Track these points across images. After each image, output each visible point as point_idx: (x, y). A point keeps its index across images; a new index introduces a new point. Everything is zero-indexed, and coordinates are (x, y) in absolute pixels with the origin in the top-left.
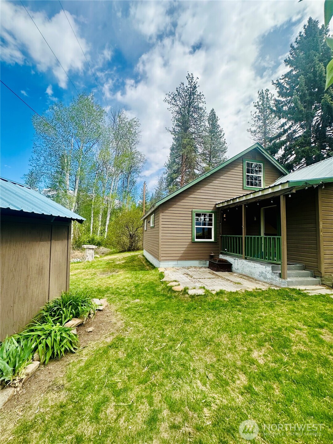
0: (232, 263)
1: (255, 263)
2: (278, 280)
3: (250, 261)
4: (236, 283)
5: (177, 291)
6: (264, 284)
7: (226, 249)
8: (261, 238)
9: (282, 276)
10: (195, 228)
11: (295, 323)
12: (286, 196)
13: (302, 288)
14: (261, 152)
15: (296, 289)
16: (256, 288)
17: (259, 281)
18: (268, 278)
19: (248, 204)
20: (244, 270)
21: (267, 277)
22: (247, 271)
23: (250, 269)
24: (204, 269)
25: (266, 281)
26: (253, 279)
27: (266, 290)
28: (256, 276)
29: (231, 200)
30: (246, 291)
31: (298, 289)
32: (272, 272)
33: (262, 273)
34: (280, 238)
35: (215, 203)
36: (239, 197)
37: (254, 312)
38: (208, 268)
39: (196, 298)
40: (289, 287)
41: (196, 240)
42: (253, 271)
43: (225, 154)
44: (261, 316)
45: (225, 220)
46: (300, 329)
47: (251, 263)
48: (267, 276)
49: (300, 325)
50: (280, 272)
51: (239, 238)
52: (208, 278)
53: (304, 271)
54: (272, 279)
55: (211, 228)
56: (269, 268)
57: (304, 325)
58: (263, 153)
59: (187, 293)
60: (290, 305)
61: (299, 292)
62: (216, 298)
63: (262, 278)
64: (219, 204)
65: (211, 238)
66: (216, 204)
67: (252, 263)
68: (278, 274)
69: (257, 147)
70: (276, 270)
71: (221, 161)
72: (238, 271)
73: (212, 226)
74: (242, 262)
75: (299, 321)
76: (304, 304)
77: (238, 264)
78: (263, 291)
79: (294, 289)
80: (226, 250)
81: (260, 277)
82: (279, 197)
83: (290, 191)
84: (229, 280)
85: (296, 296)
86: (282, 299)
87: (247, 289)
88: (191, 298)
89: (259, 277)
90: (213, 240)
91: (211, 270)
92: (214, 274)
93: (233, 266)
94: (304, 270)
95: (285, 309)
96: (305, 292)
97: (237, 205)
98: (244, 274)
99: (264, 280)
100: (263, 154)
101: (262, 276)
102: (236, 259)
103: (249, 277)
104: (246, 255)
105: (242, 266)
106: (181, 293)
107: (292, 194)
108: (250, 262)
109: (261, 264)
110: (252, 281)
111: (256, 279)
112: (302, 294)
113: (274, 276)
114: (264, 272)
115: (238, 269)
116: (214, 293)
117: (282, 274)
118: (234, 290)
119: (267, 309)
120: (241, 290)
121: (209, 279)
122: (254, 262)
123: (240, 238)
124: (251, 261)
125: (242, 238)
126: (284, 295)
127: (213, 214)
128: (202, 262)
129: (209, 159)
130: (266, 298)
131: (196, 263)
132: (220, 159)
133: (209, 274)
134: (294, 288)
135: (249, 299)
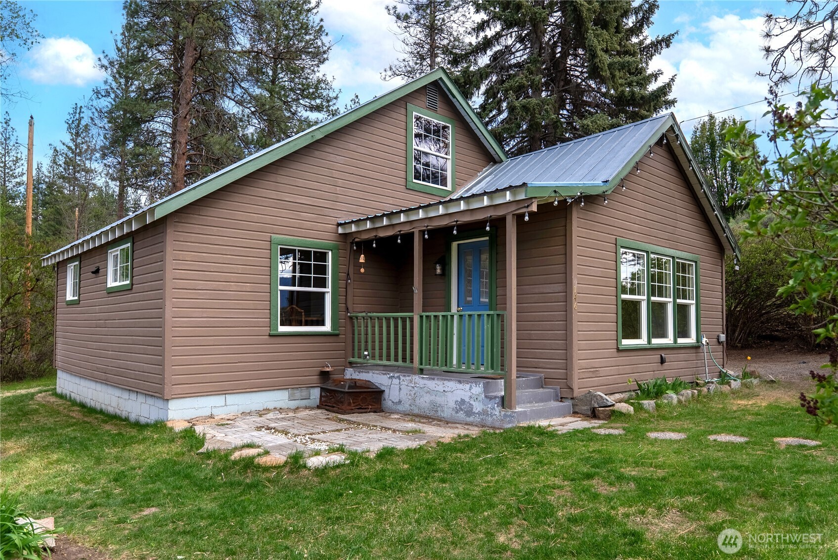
0: (383, 388)
1: (445, 380)
2: (497, 413)
3: (433, 377)
4: (408, 432)
5: (272, 467)
6: (466, 427)
7: (366, 353)
8: (452, 316)
9: (506, 403)
10: (279, 292)
11: (550, 480)
12: (520, 217)
13: (544, 423)
14: (449, 94)
15: (534, 427)
16: (459, 436)
17: (456, 423)
18: (477, 412)
19: (430, 232)
20: (418, 401)
21: (474, 410)
22: (424, 402)
23: (433, 398)
24: (307, 412)
25: (471, 419)
26: (441, 421)
27: (480, 437)
28: (447, 413)
29: (384, 215)
30: (439, 444)
31: (537, 425)
32: (486, 397)
33: (463, 401)
34: (503, 316)
35: (335, 221)
36: (406, 211)
37: (474, 477)
38: (318, 407)
39: (332, 473)
40: (521, 425)
41: (283, 329)
42: (439, 400)
43: (322, 66)
44: (488, 482)
45: (362, 270)
46: (560, 487)
47: (436, 382)
48: (472, 409)
49: (557, 481)
50: (503, 393)
51: (404, 320)
52: (332, 431)
53: (541, 390)
54: (484, 412)
55: (323, 294)
56: (478, 389)
57: (564, 480)
58: (454, 97)
59: (305, 467)
60: (532, 454)
61: (541, 432)
62: (379, 466)
63: (461, 415)
64: (346, 223)
65: (322, 323)
66: (339, 225)
67: (440, 383)
68: (497, 400)
69: (441, 79)
70: (493, 392)
71: (309, 86)
72: (400, 408)
73: (325, 287)
74: (411, 382)
75: (554, 476)
76: (554, 450)
77: (400, 389)
78: (473, 439)
79: (530, 428)
80: (366, 356)
81: (457, 412)
82: (502, 220)
83: (528, 206)
84: (389, 429)
85: (537, 439)
86: (514, 448)
87: (441, 440)
88: (317, 476)
89: (454, 413)
90: (327, 328)
91: (327, 413)
92: (341, 420)
93: (386, 395)
94: (542, 387)
95: (526, 463)
96: (550, 429)
97: (400, 231)
98: (416, 411)
99: (468, 419)
100: (454, 100)
101: (462, 410)
102: (396, 375)
103: (430, 418)
104: (421, 364)
105: (412, 393)
106: (287, 469)
107: (531, 214)
108: (434, 379)
109: (460, 382)
110: (439, 426)
111: (448, 420)
112: (547, 434)
113: (490, 406)
114: (467, 399)
115: (400, 402)
116: (372, 456)
117: (506, 399)
118: (414, 444)
119: (494, 469)
120: (428, 442)
121: (337, 433)
122: (442, 379)
123: (408, 319)
124: (436, 378)
125: (411, 319)
126: (516, 441)
127: (330, 253)
128: (298, 393)
129: (271, 73)
130: (483, 451)
131: (279, 398)
132: (307, 78)
133: (329, 422)
134: (531, 425)
135: (452, 457)
